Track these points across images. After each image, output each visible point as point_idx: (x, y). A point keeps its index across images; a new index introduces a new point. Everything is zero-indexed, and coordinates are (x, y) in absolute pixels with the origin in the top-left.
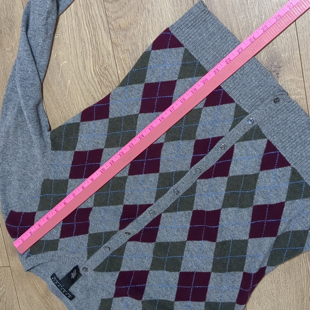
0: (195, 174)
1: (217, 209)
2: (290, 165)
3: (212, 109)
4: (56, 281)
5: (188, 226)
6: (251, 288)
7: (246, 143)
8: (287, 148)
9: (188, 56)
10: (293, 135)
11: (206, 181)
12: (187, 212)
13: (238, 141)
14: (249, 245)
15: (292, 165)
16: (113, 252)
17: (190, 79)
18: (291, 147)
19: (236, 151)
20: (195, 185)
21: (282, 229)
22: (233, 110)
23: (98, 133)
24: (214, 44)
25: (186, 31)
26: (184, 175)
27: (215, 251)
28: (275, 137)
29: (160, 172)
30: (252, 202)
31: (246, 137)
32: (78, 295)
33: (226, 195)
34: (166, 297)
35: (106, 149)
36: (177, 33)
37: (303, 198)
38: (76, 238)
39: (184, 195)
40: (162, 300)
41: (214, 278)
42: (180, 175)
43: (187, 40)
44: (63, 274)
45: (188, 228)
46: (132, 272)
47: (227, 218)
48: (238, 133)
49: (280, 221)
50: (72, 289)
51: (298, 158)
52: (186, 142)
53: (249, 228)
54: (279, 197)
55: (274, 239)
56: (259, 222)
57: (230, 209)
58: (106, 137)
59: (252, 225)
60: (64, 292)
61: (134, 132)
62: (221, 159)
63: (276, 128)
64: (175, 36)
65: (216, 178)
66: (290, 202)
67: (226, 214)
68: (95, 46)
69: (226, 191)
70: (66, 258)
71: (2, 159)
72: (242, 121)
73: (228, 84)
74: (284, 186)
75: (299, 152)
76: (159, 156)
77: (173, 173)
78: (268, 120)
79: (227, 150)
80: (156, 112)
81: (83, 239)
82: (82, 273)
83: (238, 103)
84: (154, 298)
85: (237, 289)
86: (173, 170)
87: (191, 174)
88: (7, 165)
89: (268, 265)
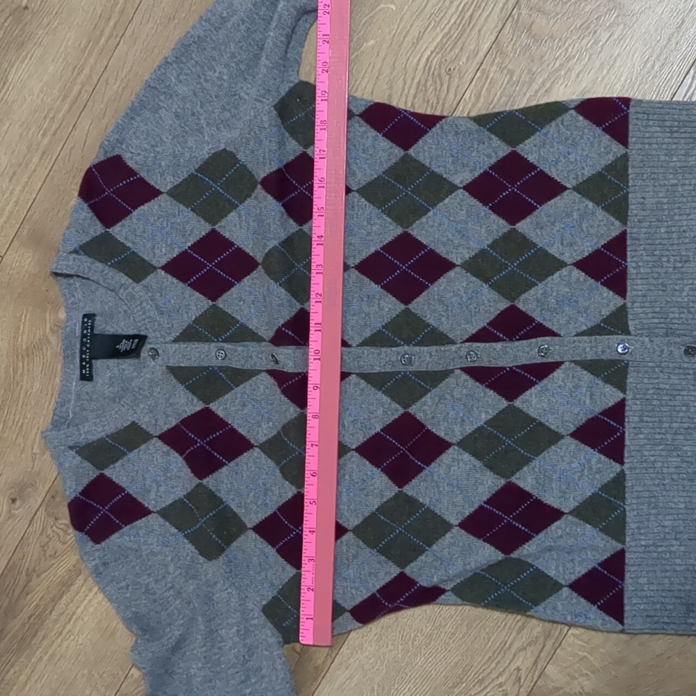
0: (461, 357)
1: (447, 438)
2: (622, 463)
3: (582, 279)
4: (87, 329)
5: (378, 428)
6: (396, 604)
7: (586, 376)
8: (641, 433)
9: (619, 169)
10: (668, 422)
11: (471, 382)
12: (395, 405)
13: (576, 362)
14: (448, 535)
15: (626, 466)
16: (227, 367)
17: (591, 205)
18: (649, 439)
19: (558, 374)
20: (446, 374)
21: (525, 552)
22: (612, 308)
23: (367, 159)
24: (676, 185)
25: (654, 129)
26: (443, 345)
27: (385, 502)
28: (638, 402)
29: (410, 306)
30: (513, 473)
31: (594, 367)
32: (100, 381)
33: (480, 429)
34: (243, 511)
35: (357, 195)
36: (637, 119)
37: (600, 530)
38: (189, 291)
39: (415, 376)
40: (232, 510)
41: (344, 543)
42: (437, 338)
43: (641, 143)
44: (107, 328)
45: (373, 432)
46: (227, 424)
47: (449, 467)
48: (588, 349)
49: (534, 537)
50: (98, 364)
51: (645, 465)
52: (494, 295)
53: (472, 510)
54: (563, 500)
55: (500, 556)
56: (495, 513)
57: (466, 456)
58: (376, 176)
59: (481, 507)
60: (84, 356)
61: (426, 207)
62: (524, 367)
63: (652, 391)
64: (630, 120)
65: (488, 390)
66: (575, 520)
67: (454, 458)
68: (463, 22)
69: (485, 423)
70: (139, 308)
71: (177, 58)
72: (611, 337)
73: (641, 264)
74: (586, 489)
75: (653, 456)
76: (433, 281)
77: (428, 325)
78: (652, 367)
79: (545, 360)
80: (490, 208)
81: (196, 304)
82: (142, 354)
83: (629, 305)
84: (222, 495)
85: (368, 589)
86: (431, 321)
87: (456, 352)
88: (175, 75)
89: (452, 590)
